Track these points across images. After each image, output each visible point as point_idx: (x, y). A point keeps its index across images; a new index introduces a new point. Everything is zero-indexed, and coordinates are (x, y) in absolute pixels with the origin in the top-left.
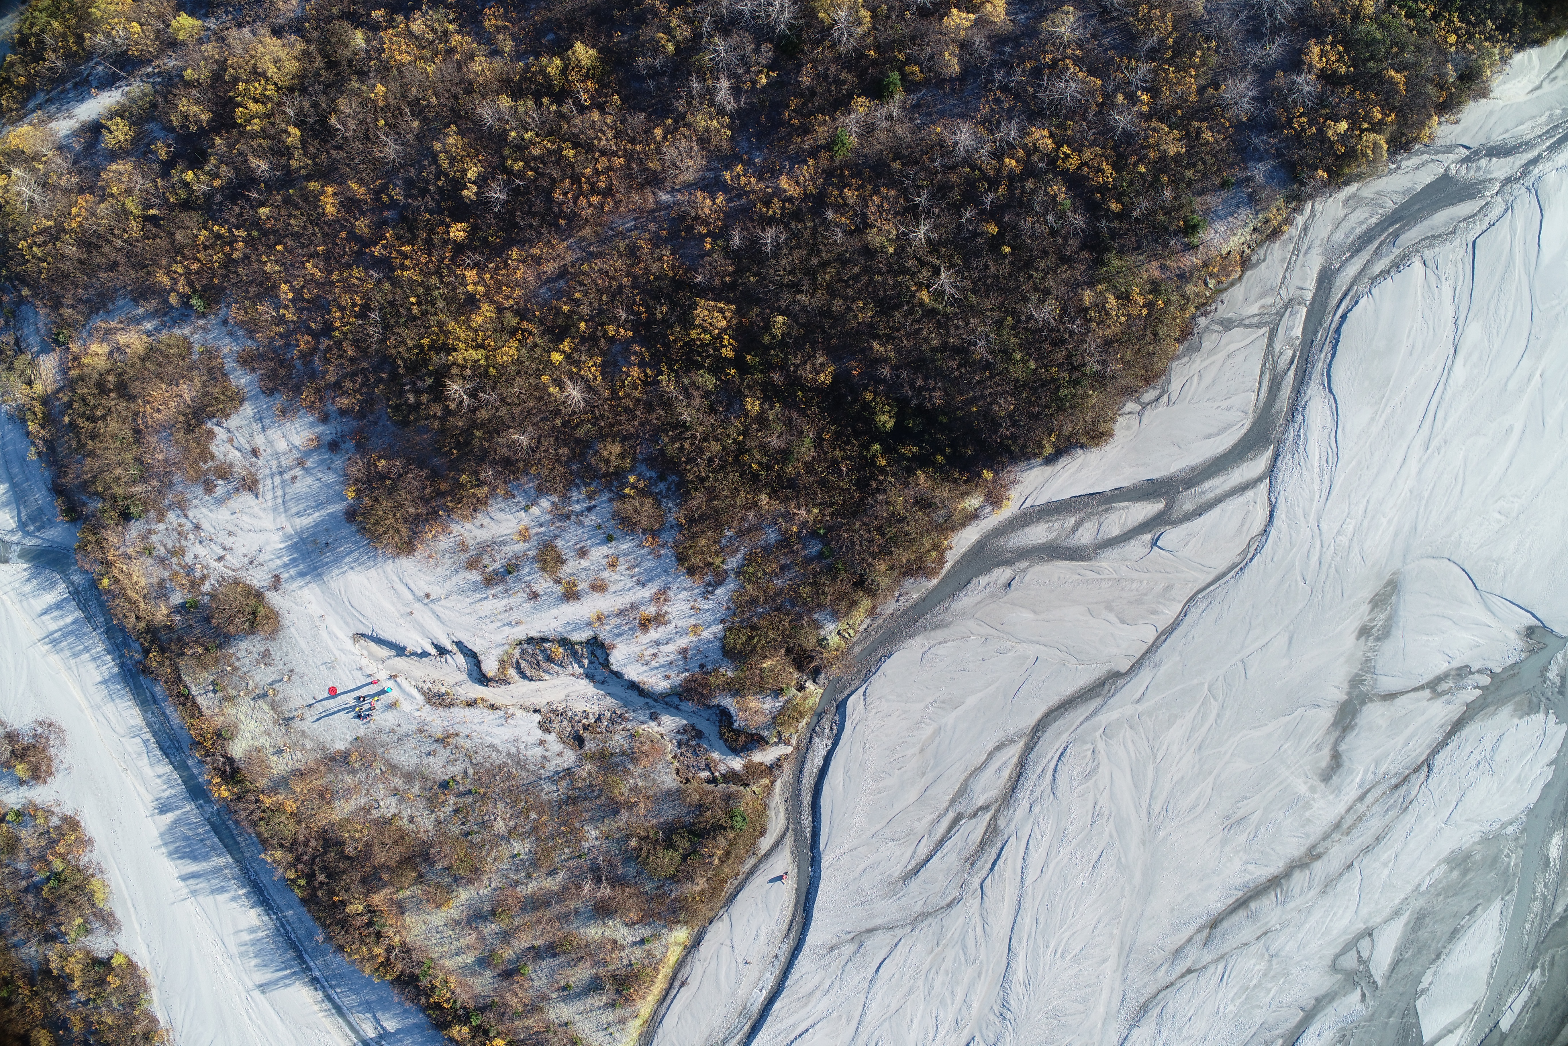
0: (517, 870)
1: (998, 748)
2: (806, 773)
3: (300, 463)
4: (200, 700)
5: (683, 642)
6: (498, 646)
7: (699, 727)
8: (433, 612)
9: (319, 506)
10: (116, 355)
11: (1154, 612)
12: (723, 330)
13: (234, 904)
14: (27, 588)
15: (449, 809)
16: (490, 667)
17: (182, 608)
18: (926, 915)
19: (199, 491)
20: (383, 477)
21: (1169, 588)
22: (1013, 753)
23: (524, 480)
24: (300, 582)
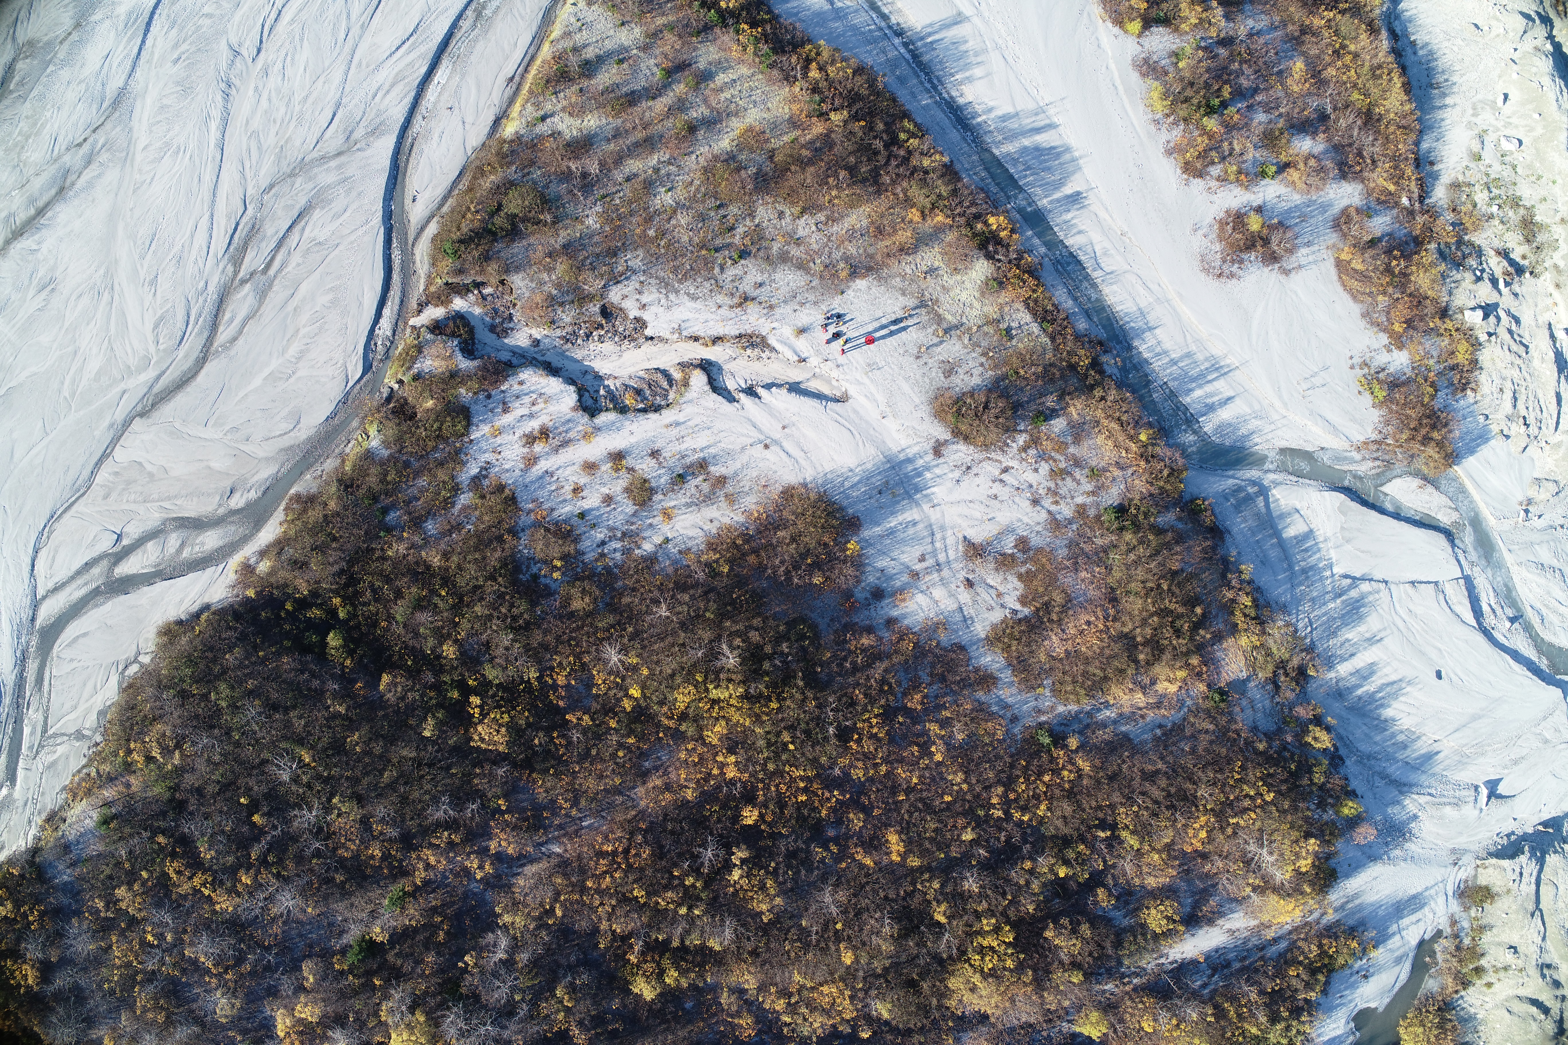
0: (669, 175)
1: (235, 339)
2: (397, 301)
3: (915, 575)
4: (1027, 317)
5: (507, 419)
6: (690, 401)
7: (494, 336)
8: (760, 431)
9: (892, 532)
10: (1147, 681)
11: (116, 474)
12: (481, 722)
13: (991, 104)
14: (1254, 424)
15: (740, 230)
16: (698, 379)
17: (1048, 415)
18: (292, 175)
19: (1036, 541)
20: (817, 565)
21: (106, 497)
22: (223, 335)
23: (670, 570)
24: (911, 452)
